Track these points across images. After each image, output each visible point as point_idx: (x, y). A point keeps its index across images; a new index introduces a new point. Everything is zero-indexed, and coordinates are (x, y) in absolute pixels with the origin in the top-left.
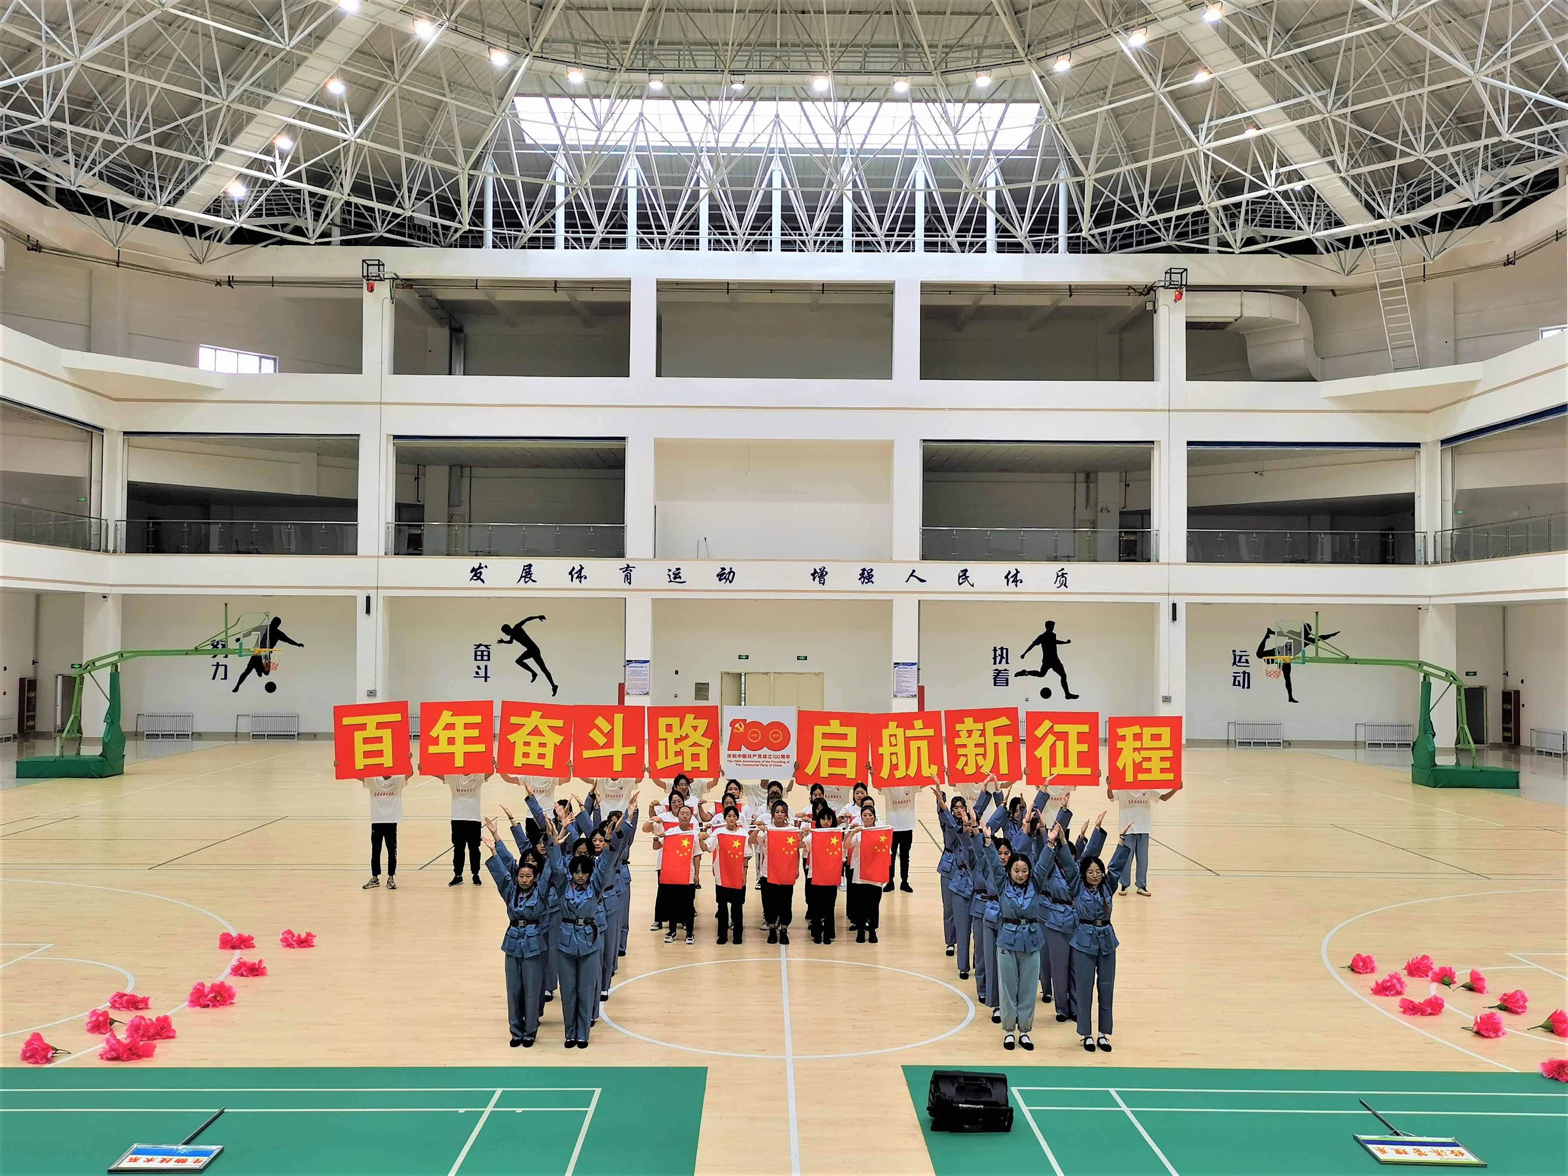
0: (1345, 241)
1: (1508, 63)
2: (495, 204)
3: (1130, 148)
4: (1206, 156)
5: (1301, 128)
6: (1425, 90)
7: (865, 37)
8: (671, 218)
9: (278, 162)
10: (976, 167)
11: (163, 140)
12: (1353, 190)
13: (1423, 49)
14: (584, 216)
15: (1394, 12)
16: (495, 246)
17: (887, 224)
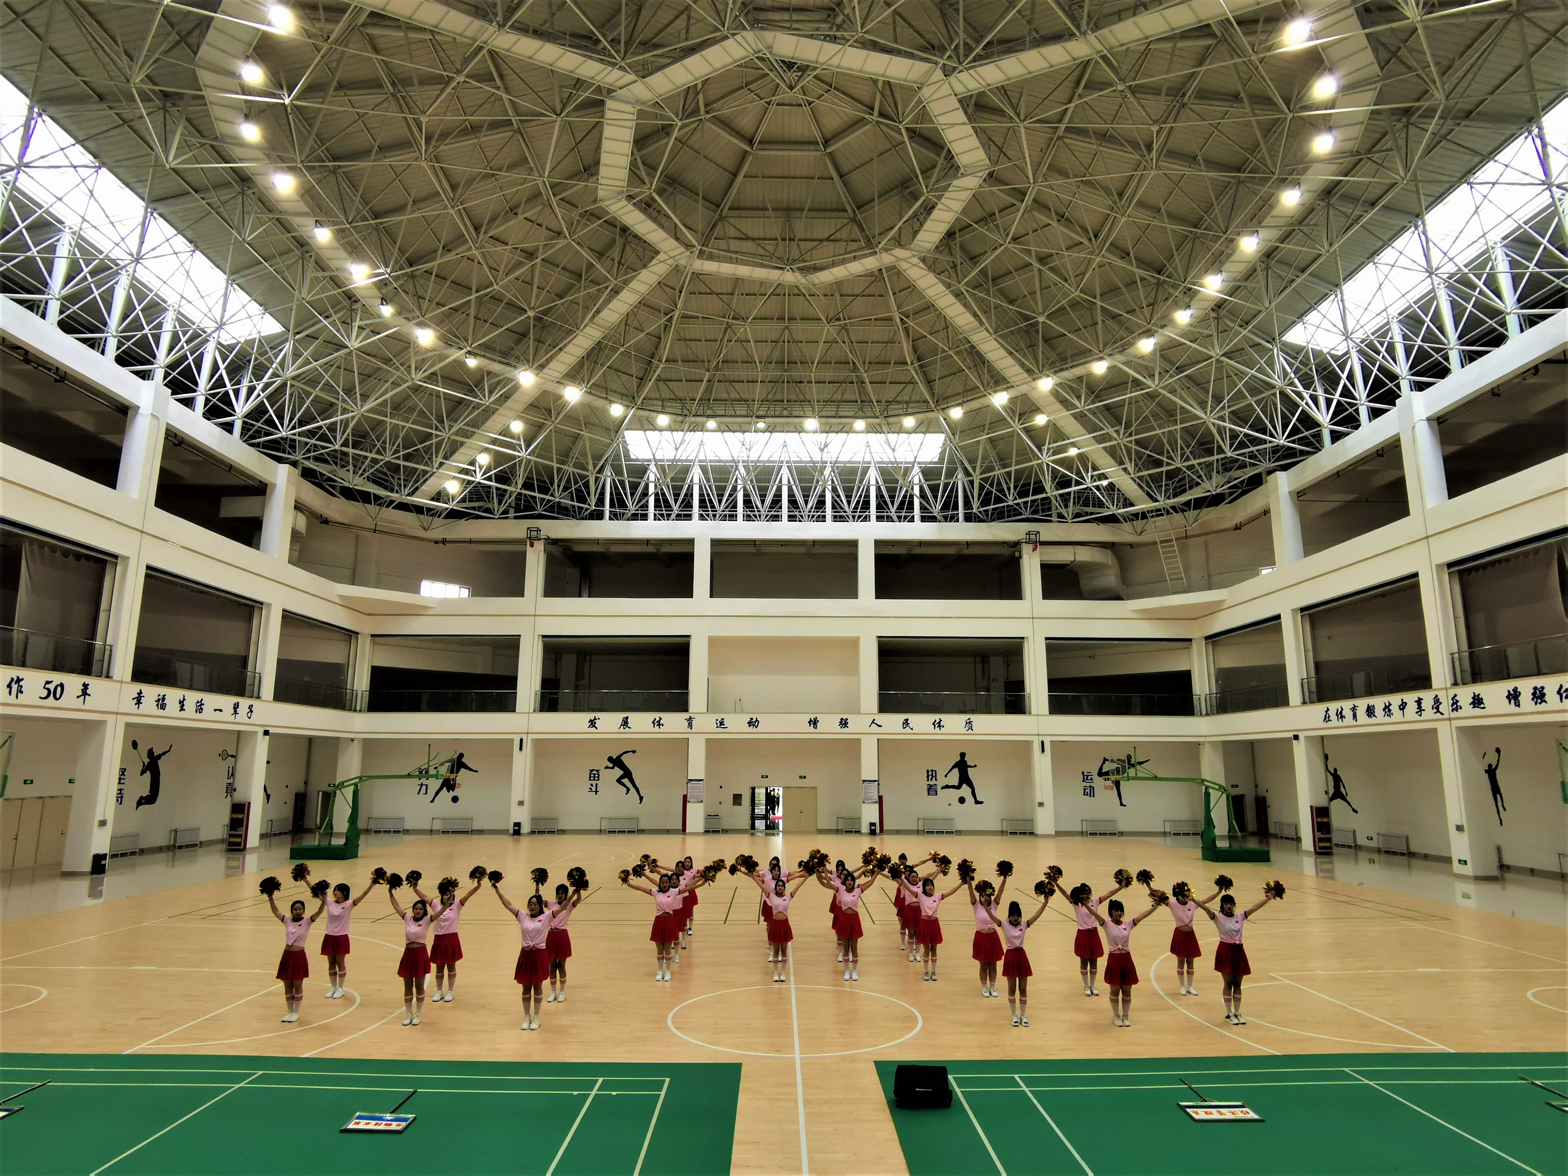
0: (1136, 516)
1: (1226, 412)
2: (611, 494)
3: (1001, 460)
4: (1048, 465)
5: (1105, 449)
6: (1179, 427)
7: (838, 397)
8: (720, 501)
9: (478, 470)
10: (907, 471)
11: (407, 457)
12: (1139, 485)
13: (1175, 404)
14: (666, 501)
15: (1156, 382)
16: (610, 519)
17: (853, 505)
